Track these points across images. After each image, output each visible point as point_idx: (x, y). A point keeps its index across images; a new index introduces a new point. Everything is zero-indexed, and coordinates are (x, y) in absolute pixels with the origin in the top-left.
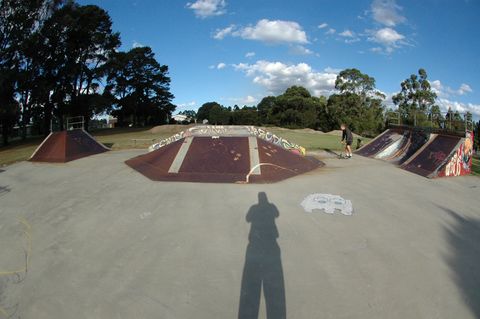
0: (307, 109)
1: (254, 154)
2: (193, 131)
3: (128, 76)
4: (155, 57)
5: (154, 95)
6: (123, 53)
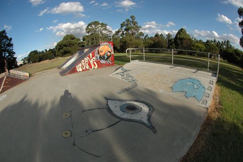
0: (73, 45)
5: (7, 55)
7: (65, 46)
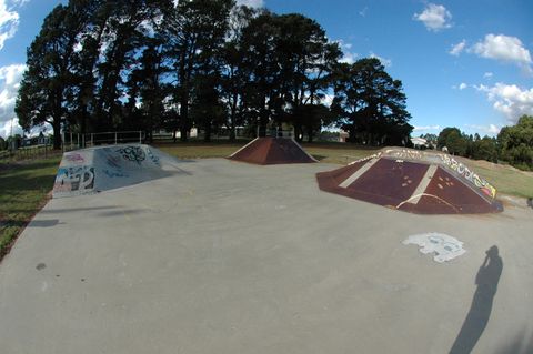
1: (426, 182)
2: (390, 153)
3: (360, 88)
4: (385, 70)
5: (390, 112)
6: (346, 64)
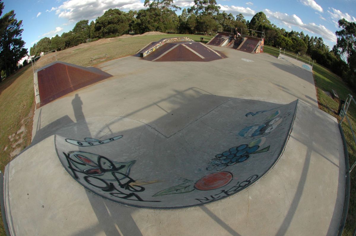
2: (165, 41)
7: (109, 23)
